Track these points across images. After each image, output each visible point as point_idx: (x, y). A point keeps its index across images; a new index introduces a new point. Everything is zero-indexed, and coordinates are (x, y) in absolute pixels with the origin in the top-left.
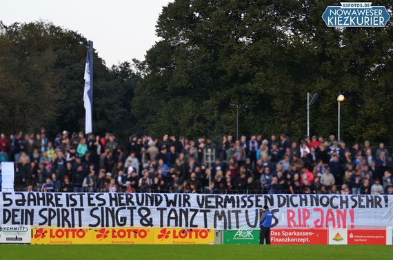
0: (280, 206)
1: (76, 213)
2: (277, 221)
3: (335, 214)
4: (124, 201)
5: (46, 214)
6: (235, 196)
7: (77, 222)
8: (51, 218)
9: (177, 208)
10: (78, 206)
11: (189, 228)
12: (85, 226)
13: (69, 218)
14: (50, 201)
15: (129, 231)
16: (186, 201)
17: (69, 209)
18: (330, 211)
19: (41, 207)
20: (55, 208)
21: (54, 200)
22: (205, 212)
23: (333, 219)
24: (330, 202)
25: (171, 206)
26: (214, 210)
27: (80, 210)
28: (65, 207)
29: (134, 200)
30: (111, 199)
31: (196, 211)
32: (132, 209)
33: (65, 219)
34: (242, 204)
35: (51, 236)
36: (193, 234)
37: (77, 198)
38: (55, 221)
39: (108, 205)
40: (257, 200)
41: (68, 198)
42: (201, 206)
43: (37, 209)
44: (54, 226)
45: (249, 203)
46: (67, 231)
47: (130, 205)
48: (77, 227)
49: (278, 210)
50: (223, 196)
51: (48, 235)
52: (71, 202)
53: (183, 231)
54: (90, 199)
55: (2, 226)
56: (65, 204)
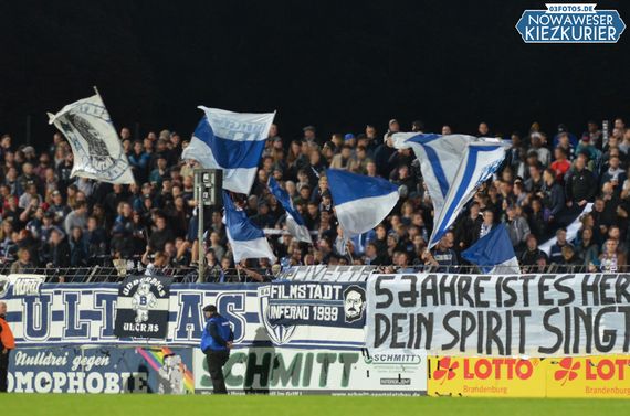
1: (516, 321)
4: (611, 293)
5: (456, 323)
7: (516, 343)
8: (466, 333)
10: (519, 306)
12: (531, 353)
13: (502, 334)
14: (464, 292)
19: (449, 308)
20: (474, 311)
21: (471, 293)
27: (523, 315)
28: (493, 307)
30: (585, 288)
33: (493, 335)
35: (467, 375)
37: (517, 285)
38: (472, 340)
39: (578, 301)
43: (440, 312)
44: (473, 355)
46: (498, 362)
47: (625, 302)
48: (515, 355)
51: (459, 371)
52: (506, 297)
54: (542, 288)
55: (373, 352)
56: (493, 300)
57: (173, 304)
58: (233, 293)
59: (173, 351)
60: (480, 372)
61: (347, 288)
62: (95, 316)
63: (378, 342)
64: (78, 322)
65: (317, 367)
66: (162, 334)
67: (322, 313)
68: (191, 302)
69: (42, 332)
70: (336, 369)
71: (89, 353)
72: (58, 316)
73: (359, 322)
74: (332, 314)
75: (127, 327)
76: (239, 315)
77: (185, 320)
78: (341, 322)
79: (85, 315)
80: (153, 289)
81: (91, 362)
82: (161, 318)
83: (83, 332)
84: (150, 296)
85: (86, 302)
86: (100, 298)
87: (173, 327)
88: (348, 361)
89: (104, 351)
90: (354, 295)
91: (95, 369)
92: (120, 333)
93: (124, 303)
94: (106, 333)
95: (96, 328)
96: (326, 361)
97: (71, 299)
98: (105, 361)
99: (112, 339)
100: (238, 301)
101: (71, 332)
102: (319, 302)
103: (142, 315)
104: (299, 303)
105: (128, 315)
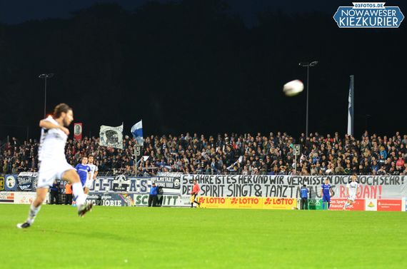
0: (336, 183)
1: (220, 188)
2: (334, 194)
3: (370, 189)
4: (246, 180)
5: (204, 188)
6: (310, 177)
7: (220, 194)
8: (207, 191)
9: (276, 185)
10: (222, 184)
11: (282, 197)
12: (225, 197)
13: (217, 191)
14: (207, 180)
15: (249, 199)
16: (281, 180)
17: (217, 185)
18: (366, 187)
19: (203, 184)
20: (209, 185)
21: (209, 180)
22: (292, 187)
23: (368, 192)
24: (367, 180)
25: (273, 184)
26: (296, 186)
27: (222, 186)
28: (214, 184)
29: (252, 180)
30: (239, 179)
31: (287, 187)
32: (251, 185)
33: (214, 191)
34: (313, 182)
35: (207, 202)
36: (284, 201)
37: (221, 178)
38: (209, 193)
39: (237, 183)
40: (323, 180)
41: (217, 178)
42: (289, 183)
43: (200, 185)
44: (209, 196)
45: (317, 182)
46: (216, 199)
47: (250, 183)
48: (220, 197)
49: (334, 186)
50: (303, 177)
51: (205, 201)
52: (218, 181)
53: (279, 200)
54: (228, 179)
55: (182, 196)
56: (215, 182)
57: (129, 182)
58: (145, 179)
59: (128, 195)
60: (211, 201)
61: (175, 178)
62: (108, 185)
63: (183, 193)
64: (103, 187)
65: (167, 200)
66: (125, 190)
67: (168, 185)
68: (133, 182)
69: (93, 189)
70: (172, 200)
71: (106, 195)
72: (97, 185)
73: (178, 188)
74: (171, 185)
75: (116, 188)
76: (146, 185)
77: (132, 187)
78: (174, 187)
79: (104, 185)
80: (123, 178)
81: (106, 197)
82: (125, 186)
83: (104, 189)
84: (122, 180)
85: (105, 181)
86: (109, 180)
87: (128, 188)
88: (175, 198)
89: (110, 194)
90: (177, 180)
91: (108, 199)
92: (114, 190)
93: (115, 182)
94: (111, 190)
95: (108, 188)
96: (169, 198)
97: (101, 181)
98: (110, 197)
99: (112, 191)
100: (146, 182)
101: (101, 189)
102: (168, 182)
103: (120, 185)
104: (162, 182)
105: (116, 185)
